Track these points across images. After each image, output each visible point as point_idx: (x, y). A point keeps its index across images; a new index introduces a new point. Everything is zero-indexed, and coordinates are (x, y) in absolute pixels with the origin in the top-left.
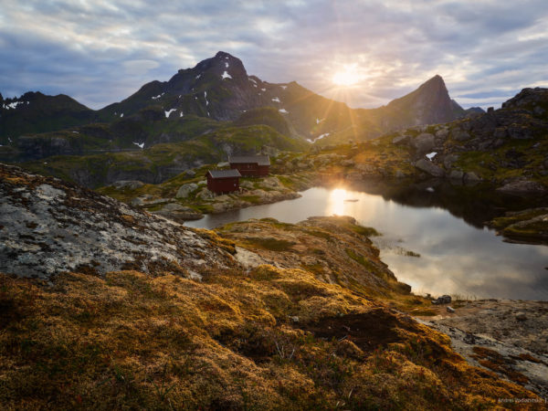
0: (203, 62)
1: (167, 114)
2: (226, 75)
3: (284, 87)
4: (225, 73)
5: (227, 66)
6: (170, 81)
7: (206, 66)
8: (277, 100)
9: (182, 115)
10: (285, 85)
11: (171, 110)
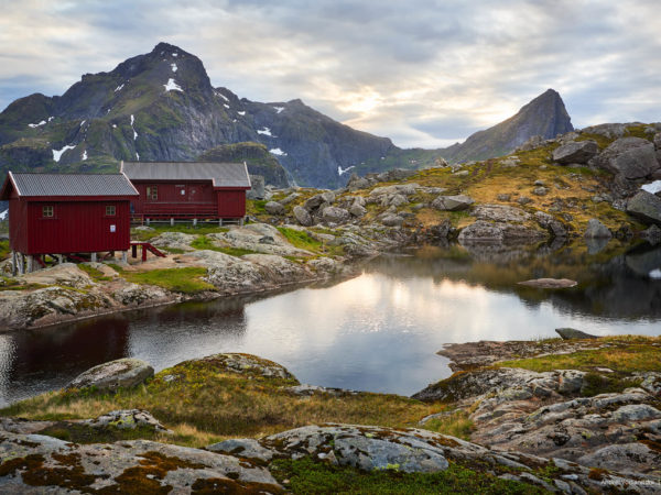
0: (129, 62)
1: (57, 155)
2: (171, 85)
3: (280, 110)
4: (171, 81)
5: (175, 69)
6: (66, 95)
7: (135, 70)
8: (267, 132)
9: (85, 157)
10: (279, 105)
11: (65, 148)
